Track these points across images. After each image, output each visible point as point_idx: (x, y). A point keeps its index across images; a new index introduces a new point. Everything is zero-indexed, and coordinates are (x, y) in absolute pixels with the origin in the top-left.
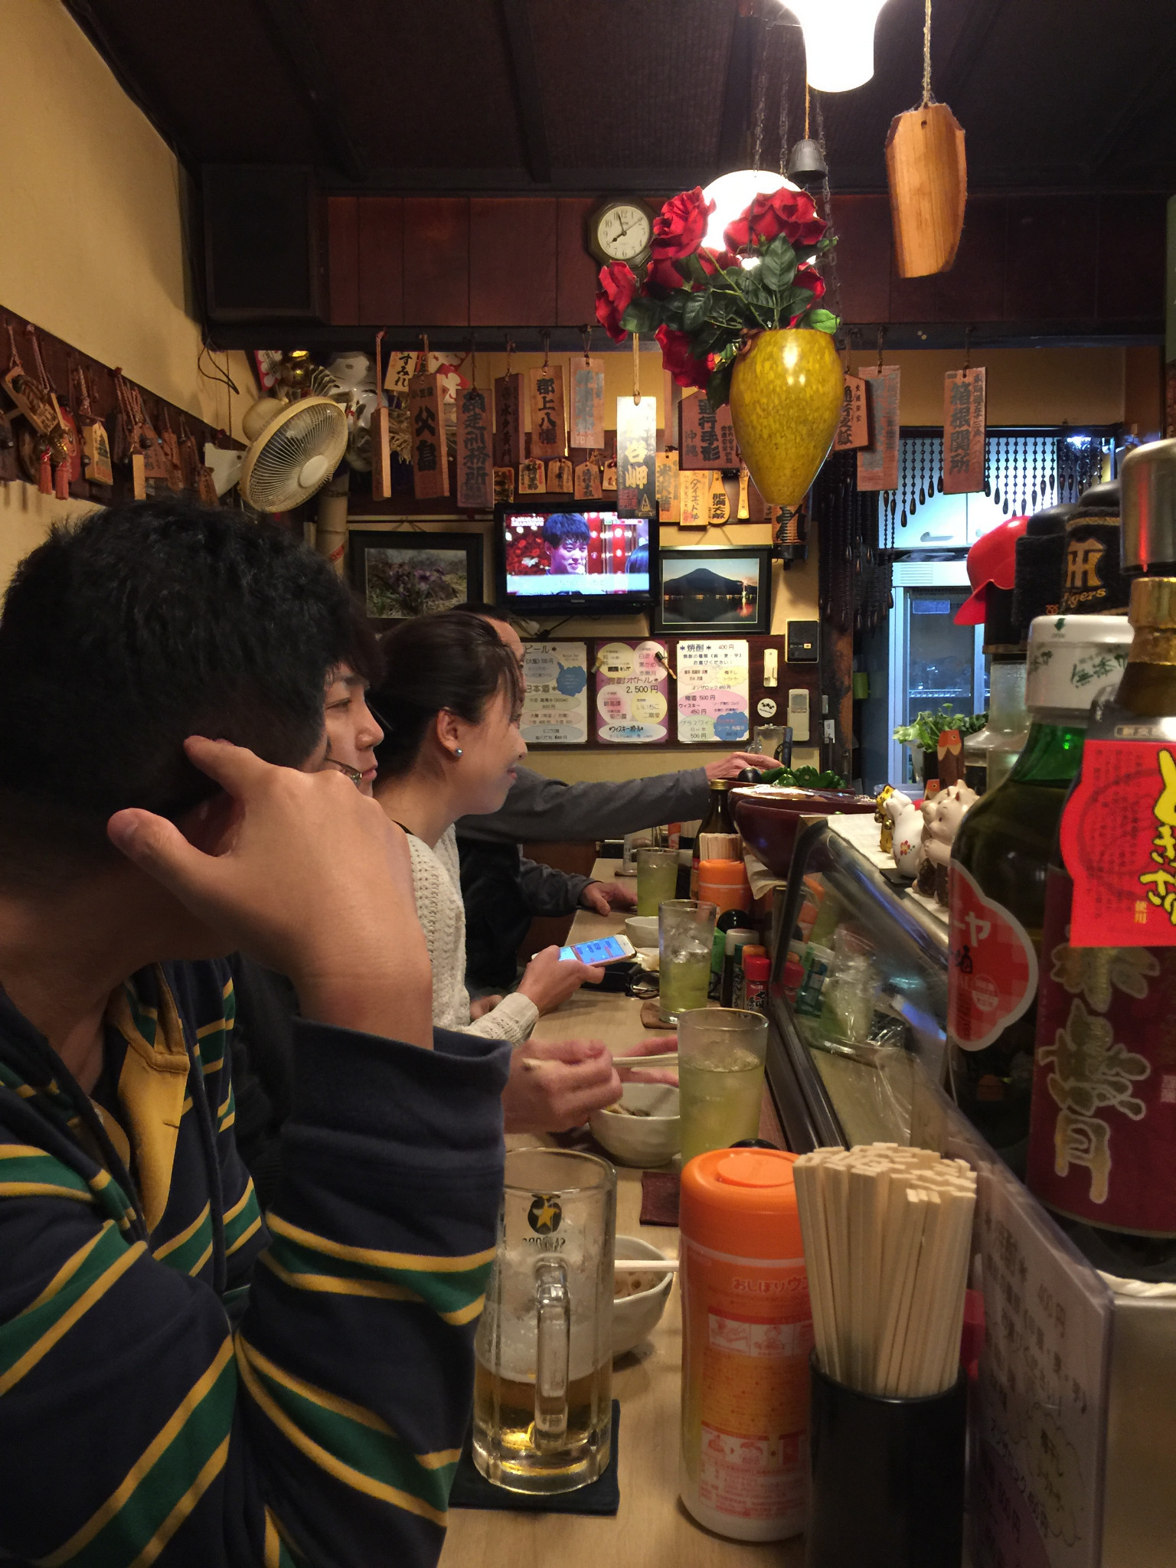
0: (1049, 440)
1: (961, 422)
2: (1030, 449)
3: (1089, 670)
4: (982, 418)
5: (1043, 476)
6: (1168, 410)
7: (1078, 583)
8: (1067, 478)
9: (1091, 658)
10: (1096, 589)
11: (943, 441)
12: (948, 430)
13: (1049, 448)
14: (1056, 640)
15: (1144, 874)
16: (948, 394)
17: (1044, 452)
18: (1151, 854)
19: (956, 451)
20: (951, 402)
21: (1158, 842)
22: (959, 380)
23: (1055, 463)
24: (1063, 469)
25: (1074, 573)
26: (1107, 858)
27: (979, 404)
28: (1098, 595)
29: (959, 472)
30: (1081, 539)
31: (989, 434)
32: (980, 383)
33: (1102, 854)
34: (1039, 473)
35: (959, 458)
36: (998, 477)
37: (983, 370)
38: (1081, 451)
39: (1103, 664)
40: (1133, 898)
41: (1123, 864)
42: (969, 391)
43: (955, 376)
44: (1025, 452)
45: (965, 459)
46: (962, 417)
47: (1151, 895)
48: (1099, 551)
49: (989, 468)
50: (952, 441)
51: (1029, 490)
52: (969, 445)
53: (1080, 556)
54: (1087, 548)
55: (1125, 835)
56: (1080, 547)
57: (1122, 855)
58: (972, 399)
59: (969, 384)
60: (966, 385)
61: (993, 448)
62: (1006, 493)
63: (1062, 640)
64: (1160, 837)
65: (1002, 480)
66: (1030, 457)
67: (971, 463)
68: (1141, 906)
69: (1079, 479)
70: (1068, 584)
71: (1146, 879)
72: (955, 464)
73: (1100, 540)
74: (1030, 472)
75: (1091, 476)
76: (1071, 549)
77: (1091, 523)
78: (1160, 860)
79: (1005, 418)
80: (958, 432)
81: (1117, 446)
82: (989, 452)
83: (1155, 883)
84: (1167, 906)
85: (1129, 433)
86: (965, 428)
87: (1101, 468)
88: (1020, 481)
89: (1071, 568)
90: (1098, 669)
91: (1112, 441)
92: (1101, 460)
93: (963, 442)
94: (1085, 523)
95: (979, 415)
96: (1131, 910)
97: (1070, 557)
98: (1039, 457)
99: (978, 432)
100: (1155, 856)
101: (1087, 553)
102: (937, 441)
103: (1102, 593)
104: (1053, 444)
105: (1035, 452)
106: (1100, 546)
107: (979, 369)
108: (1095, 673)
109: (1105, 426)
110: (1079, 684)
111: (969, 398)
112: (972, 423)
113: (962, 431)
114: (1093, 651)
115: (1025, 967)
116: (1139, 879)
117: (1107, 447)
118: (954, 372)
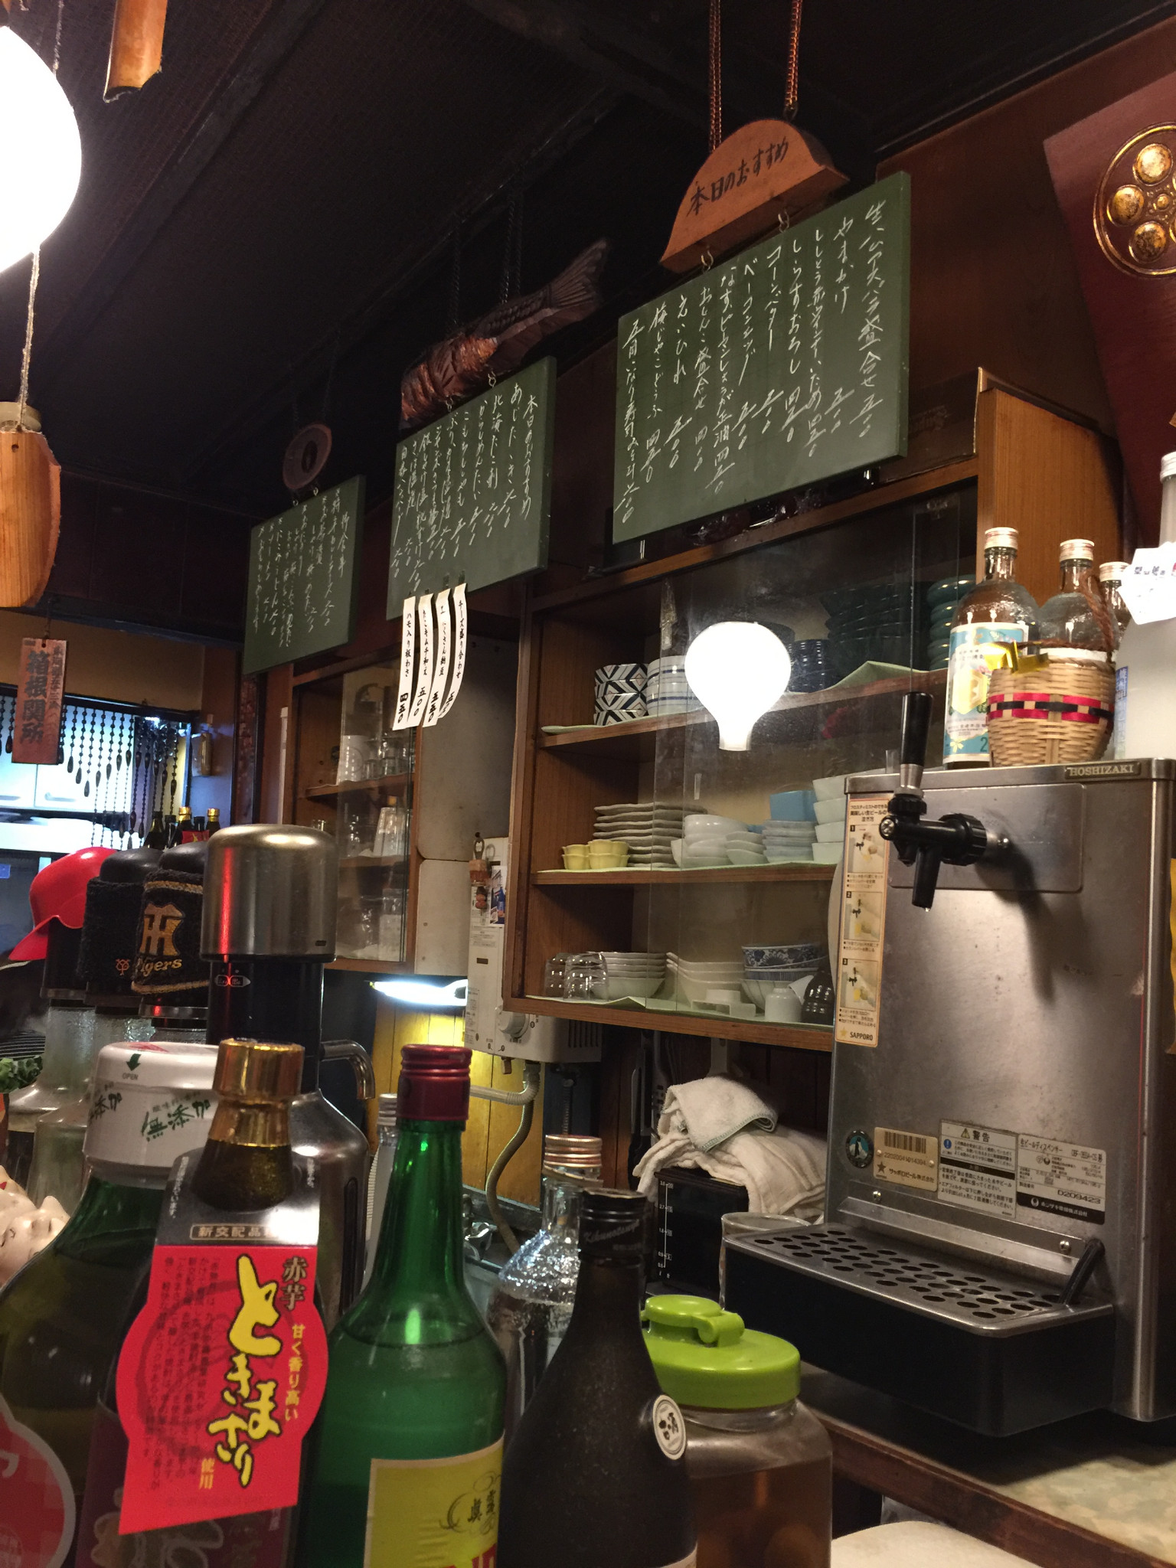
0: (128, 717)
1: (36, 691)
2: (108, 722)
3: (164, 1119)
4: (60, 691)
5: (120, 751)
6: (242, 708)
7: (154, 950)
8: (143, 757)
9: (166, 1105)
10: (172, 958)
11: (16, 700)
12: (22, 696)
13: (127, 724)
14: (128, 1081)
15: (213, 1421)
16: (24, 660)
17: (122, 728)
18: (222, 1394)
19: (30, 719)
20: (27, 669)
21: (231, 1376)
22: (38, 648)
23: (132, 740)
24: (139, 746)
25: (149, 939)
26: (170, 1403)
27: (58, 676)
28: (173, 966)
29: (31, 742)
30: (160, 904)
31: (66, 701)
32: (60, 656)
33: (166, 1398)
34: (116, 747)
35: (32, 727)
36: (72, 745)
37: (64, 643)
38: (158, 730)
39: (179, 1113)
40: (198, 1454)
41: (188, 1410)
42: (48, 662)
43: (34, 644)
44: (103, 725)
45: (38, 729)
46: (38, 686)
47: (219, 1448)
48: (177, 918)
49: (64, 736)
50: (25, 708)
51: (105, 762)
52: (43, 716)
53: (157, 923)
54: (165, 914)
55: (193, 1369)
56: (159, 912)
57: (189, 1397)
58: (50, 670)
59: (48, 655)
60: (45, 656)
61: (70, 716)
62: (80, 762)
63: (134, 1082)
64: (234, 1369)
65: (77, 750)
66: (107, 730)
67: (44, 735)
68: (207, 1465)
69: (155, 759)
70: (143, 950)
71: (214, 1428)
72: (26, 732)
73: (179, 907)
74: (106, 745)
75: (167, 757)
76: (147, 911)
77: (171, 887)
78: (231, 1400)
79: (84, 688)
80: (32, 700)
81: (193, 732)
82: (65, 719)
83: (226, 1432)
84: (238, 1463)
85: (205, 721)
86: (41, 698)
87: (177, 751)
88: (96, 752)
89: (147, 932)
90: (173, 1118)
91: (189, 726)
92: (177, 743)
93: (37, 712)
94: (164, 886)
95: (57, 688)
96: (195, 1472)
97: (147, 920)
98: (117, 731)
99: (54, 705)
100: (227, 1396)
101: (164, 919)
102: (9, 700)
103: (178, 964)
104: (131, 721)
105: (113, 726)
106: (179, 914)
107: (60, 641)
108: (170, 1123)
109: (185, 712)
110: (151, 1136)
111: (47, 668)
112: (48, 694)
113: (37, 701)
114: (169, 1098)
115: (60, 1515)
116: (207, 1428)
117: (183, 731)
118: (32, 640)
